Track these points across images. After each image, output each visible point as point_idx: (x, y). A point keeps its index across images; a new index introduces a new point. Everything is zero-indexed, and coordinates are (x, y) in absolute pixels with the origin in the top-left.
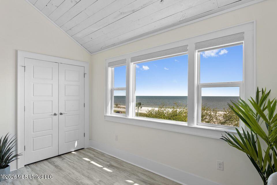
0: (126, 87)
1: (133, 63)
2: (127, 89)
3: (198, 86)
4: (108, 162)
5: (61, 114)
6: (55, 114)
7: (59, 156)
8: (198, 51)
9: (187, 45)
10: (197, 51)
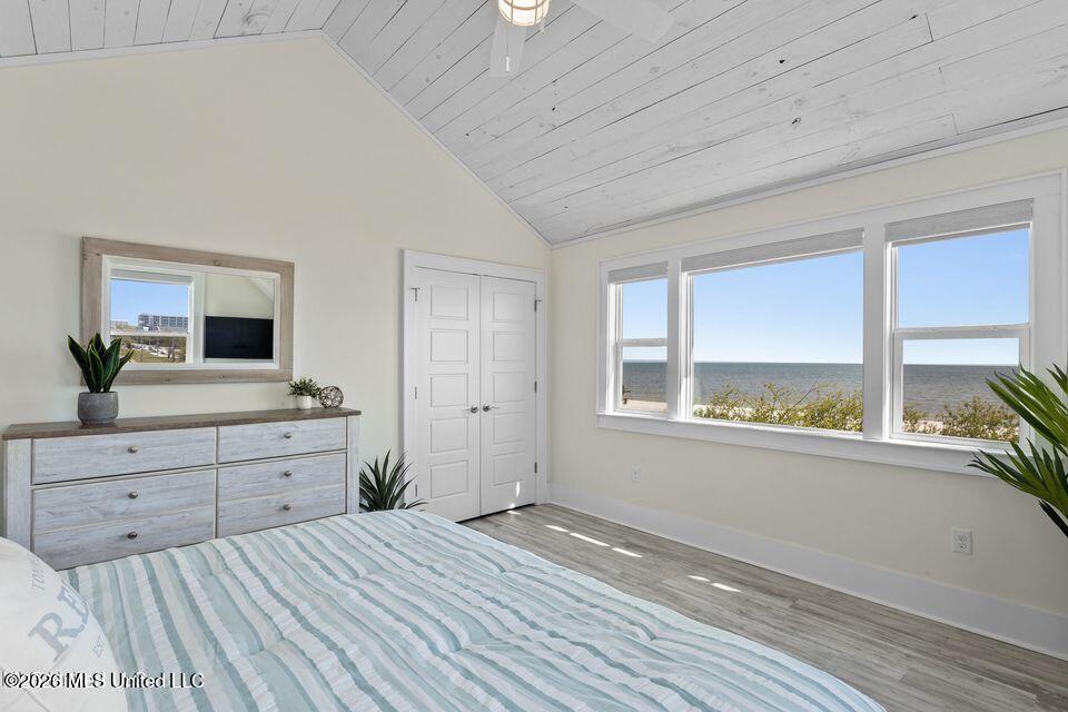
0: (666, 336)
1: (686, 274)
2: (672, 342)
3: (893, 336)
4: (621, 537)
5: (486, 409)
6: (474, 410)
7: (481, 518)
8: (894, 245)
9: (863, 230)
10: (890, 244)
